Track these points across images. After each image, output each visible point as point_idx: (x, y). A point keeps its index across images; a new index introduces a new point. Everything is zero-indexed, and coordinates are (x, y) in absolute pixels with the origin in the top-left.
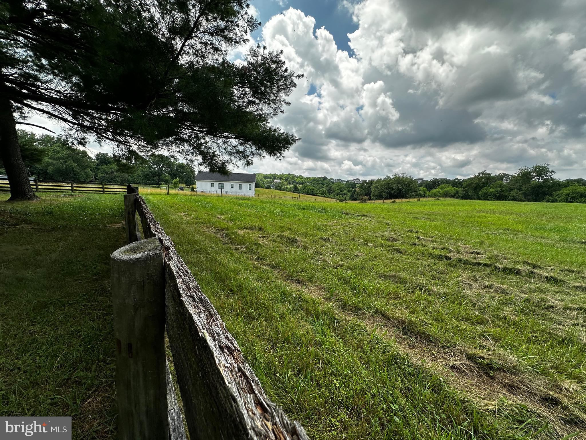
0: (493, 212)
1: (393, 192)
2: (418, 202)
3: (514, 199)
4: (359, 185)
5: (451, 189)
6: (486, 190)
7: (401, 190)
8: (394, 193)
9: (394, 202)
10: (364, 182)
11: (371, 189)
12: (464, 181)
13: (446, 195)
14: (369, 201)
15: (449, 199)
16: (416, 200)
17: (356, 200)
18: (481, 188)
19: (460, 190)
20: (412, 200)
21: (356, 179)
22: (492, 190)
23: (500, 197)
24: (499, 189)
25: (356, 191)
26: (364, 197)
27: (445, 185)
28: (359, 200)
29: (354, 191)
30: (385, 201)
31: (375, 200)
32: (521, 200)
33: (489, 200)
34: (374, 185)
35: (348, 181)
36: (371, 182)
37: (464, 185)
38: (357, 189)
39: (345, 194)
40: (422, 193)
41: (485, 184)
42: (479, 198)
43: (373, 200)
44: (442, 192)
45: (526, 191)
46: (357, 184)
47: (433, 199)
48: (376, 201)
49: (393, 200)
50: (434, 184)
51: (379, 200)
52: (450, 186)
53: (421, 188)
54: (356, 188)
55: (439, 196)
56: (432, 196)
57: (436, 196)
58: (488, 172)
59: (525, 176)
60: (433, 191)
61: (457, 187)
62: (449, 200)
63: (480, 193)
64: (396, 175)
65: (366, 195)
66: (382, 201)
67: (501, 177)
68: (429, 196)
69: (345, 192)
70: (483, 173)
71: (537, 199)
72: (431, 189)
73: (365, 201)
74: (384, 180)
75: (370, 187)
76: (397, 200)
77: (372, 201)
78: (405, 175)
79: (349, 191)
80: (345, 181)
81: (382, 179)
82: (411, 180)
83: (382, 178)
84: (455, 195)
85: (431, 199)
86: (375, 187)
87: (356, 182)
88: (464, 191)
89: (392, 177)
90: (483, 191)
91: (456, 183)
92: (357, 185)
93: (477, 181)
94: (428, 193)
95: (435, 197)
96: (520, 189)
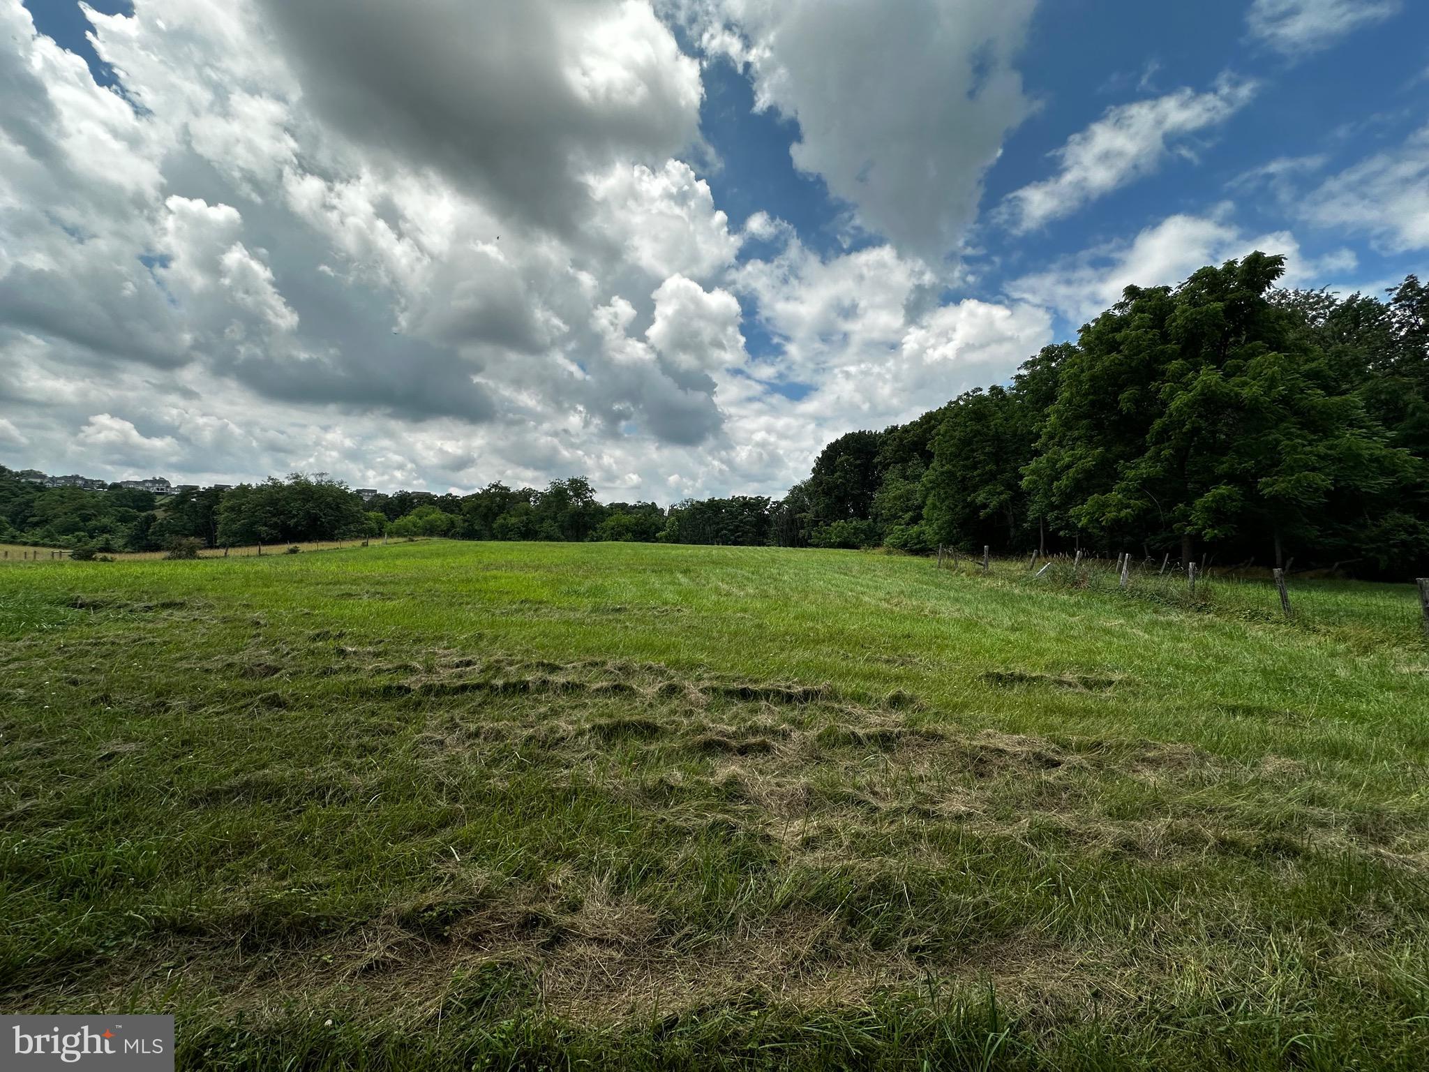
0: (510, 566)
1: (292, 522)
2: (364, 549)
3: (549, 538)
4: (167, 500)
5: (437, 516)
6: (505, 519)
7: (316, 518)
8: (296, 525)
9: (294, 551)
10: (188, 491)
11: (214, 513)
12: (465, 499)
13: (431, 531)
14: (208, 553)
15: (435, 539)
16: (358, 543)
17: (156, 548)
18: (496, 515)
19: (458, 519)
20: (347, 545)
21: (154, 481)
22: (513, 520)
23: (528, 533)
24: (525, 518)
25: (154, 518)
26: (184, 541)
27: (426, 508)
28: (168, 549)
29: (147, 518)
30: (265, 549)
31: (233, 545)
32: (558, 540)
33: (510, 539)
34: (225, 504)
35: (115, 486)
36: (217, 493)
37: (465, 510)
38: (160, 514)
39: (104, 530)
40: (374, 525)
41: (502, 508)
42: (494, 537)
43: (223, 546)
44: (420, 523)
45: (563, 522)
46: (159, 498)
47: (401, 540)
48: (232, 552)
49: (292, 546)
50: (404, 503)
51: (247, 545)
52: (438, 510)
53: (371, 514)
54: (153, 508)
55: (416, 534)
56: (398, 533)
57: (408, 533)
58: (503, 484)
59: (559, 494)
60: (401, 521)
61: (452, 512)
62: (437, 544)
63: (495, 526)
64: (297, 477)
65: (196, 534)
66: (253, 550)
67: (526, 495)
68: (391, 535)
69: (105, 521)
70: (495, 486)
71: (579, 537)
72: (397, 516)
73: (191, 553)
74: (260, 489)
75: (210, 507)
76: (304, 547)
77: (221, 552)
78: (325, 479)
79: (124, 519)
80: (103, 485)
81: (254, 486)
82: (344, 492)
83: (255, 482)
84: (449, 530)
85: (395, 540)
86: (232, 509)
87: (153, 490)
88: (465, 521)
89: (286, 483)
90: (500, 521)
91: (449, 504)
92: (159, 500)
93: (486, 503)
94: (389, 526)
95: (405, 536)
96: (555, 519)
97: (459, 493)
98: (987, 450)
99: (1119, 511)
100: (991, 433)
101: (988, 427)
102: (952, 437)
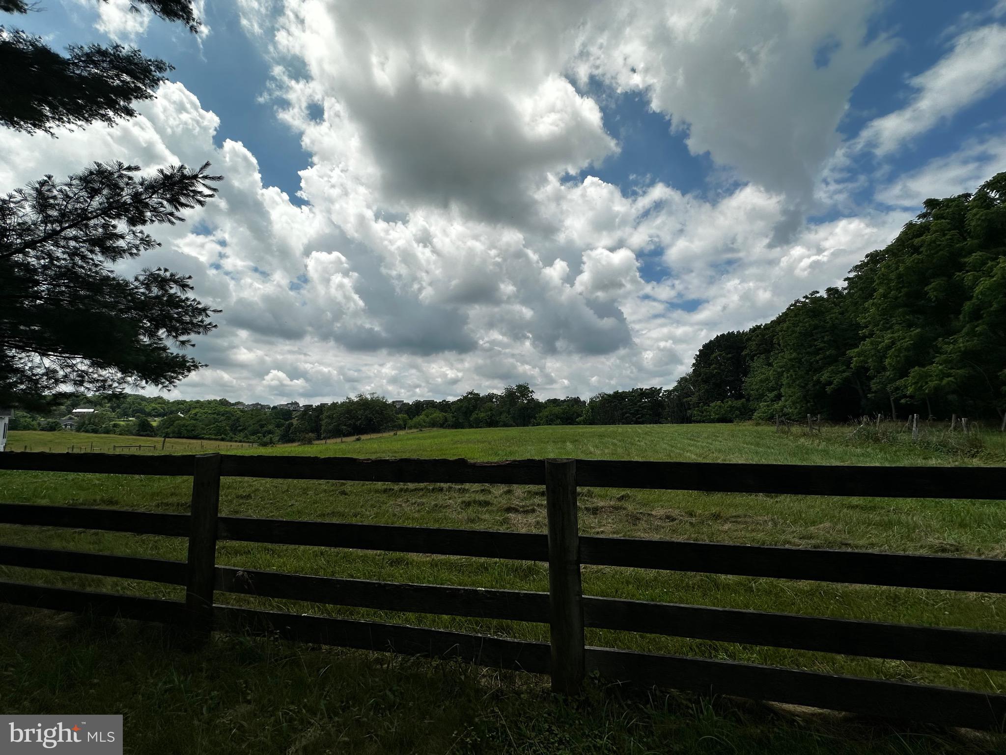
1: (358, 423)
2: (395, 437)
3: (505, 425)
4: (299, 414)
5: (437, 415)
6: (477, 414)
7: (371, 420)
8: (360, 424)
9: (358, 440)
10: (308, 407)
11: (321, 420)
12: (454, 403)
13: (433, 424)
14: (317, 442)
15: (435, 429)
16: (392, 433)
17: (293, 441)
18: (472, 412)
19: (449, 416)
20: (385, 435)
21: (292, 404)
22: (483, 415)
23: (492, 423)
24: (489, 413)
25: (292, 424)
26: (307, 436)
27: (431, 410)
28: (299, 441)
29: (289, 424)
30: (344, 439)
31: (329, 438)
32: (511, 426)
33: (481, 427)
34: (325, 414)
35: (275, 408)
36: (322, 406)
37: (453, 410)
38: (295, 422)
39: (270, 432)
40: (401, 422)
41: (475, 407)
42: (471, 427)
43: (325, 438)
44: (427, 420)
45: (514, 414)
46: (294, 413)
47: (415, 430)
48: (329, 441)
49: (357, 437)
50: (419, 407)
51: (336, 437)
52: (438, 411)
53: (400, 416)
54: (292, 418)
55: (425, 427)
56: (415, 427)
57: (419, 426)
58: (476, 392)
59: (510, 396)
60: (417, 419)
61: (446, 412)
62: (436, 431)
63: (471, 419)
64: (361, 396)
65: (312, 432)
66: (339, 440)
67: (490, 397)
68: (410, 428)
69: (270, 427)
70: (471, 393)
71: (525, 423)
72: (414, 416)
73: (310, 442)
74: (343, 404)
75: (318, 416)
76: (363, 437)
77: (323, 441)
78: (376, 396)
79: (278, 426)
80: (269, 408)
81: (339, 403)
82: (385, 403)
83: (340, 400)
84: (444, 423)
85: (412, 431)
86: (329, 417)
87: (291, 409)
88: (453, 417)
89: (356, 400)
90: (474, 416)
91: (444, 406)
92: (294, 414)
93: (466, 404)
94: (410, 423)
95: (417, 428)
96: (509, 412)
97: (451, 399)
98: (825, 339)
99: (941, 379)
100: (828, 325)
101: (824, 321)
102: (794, 332)
